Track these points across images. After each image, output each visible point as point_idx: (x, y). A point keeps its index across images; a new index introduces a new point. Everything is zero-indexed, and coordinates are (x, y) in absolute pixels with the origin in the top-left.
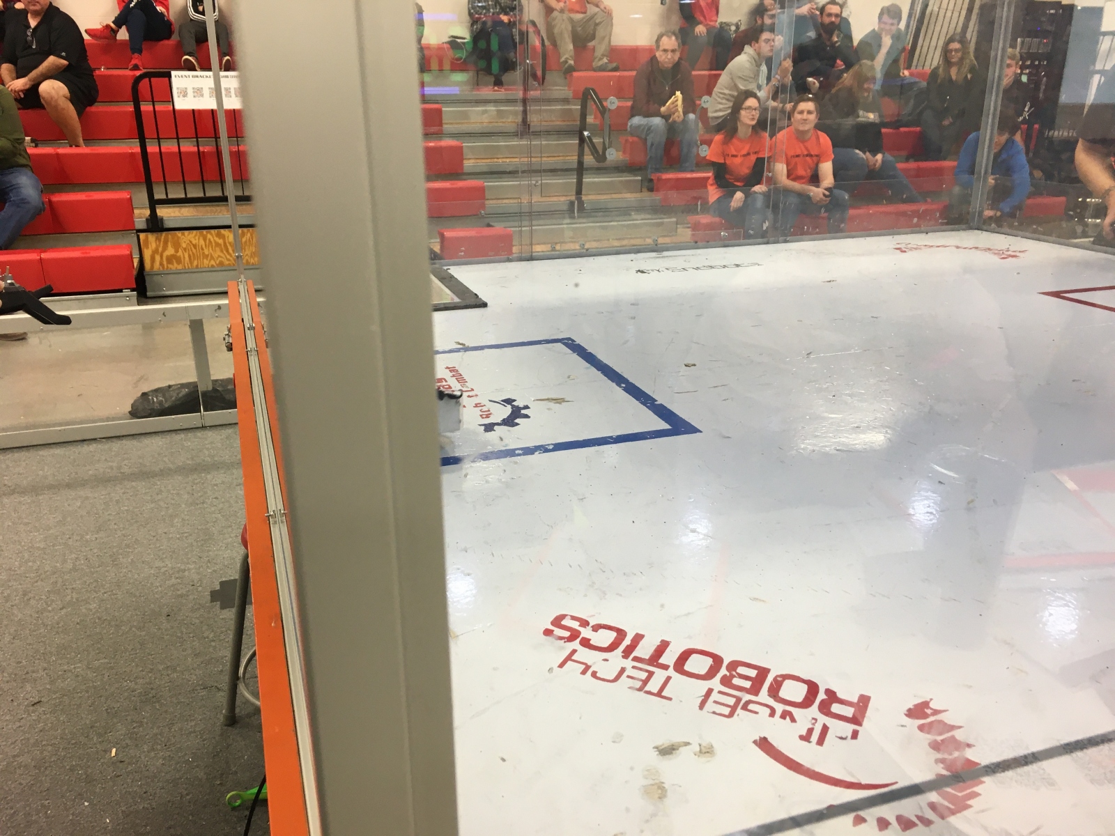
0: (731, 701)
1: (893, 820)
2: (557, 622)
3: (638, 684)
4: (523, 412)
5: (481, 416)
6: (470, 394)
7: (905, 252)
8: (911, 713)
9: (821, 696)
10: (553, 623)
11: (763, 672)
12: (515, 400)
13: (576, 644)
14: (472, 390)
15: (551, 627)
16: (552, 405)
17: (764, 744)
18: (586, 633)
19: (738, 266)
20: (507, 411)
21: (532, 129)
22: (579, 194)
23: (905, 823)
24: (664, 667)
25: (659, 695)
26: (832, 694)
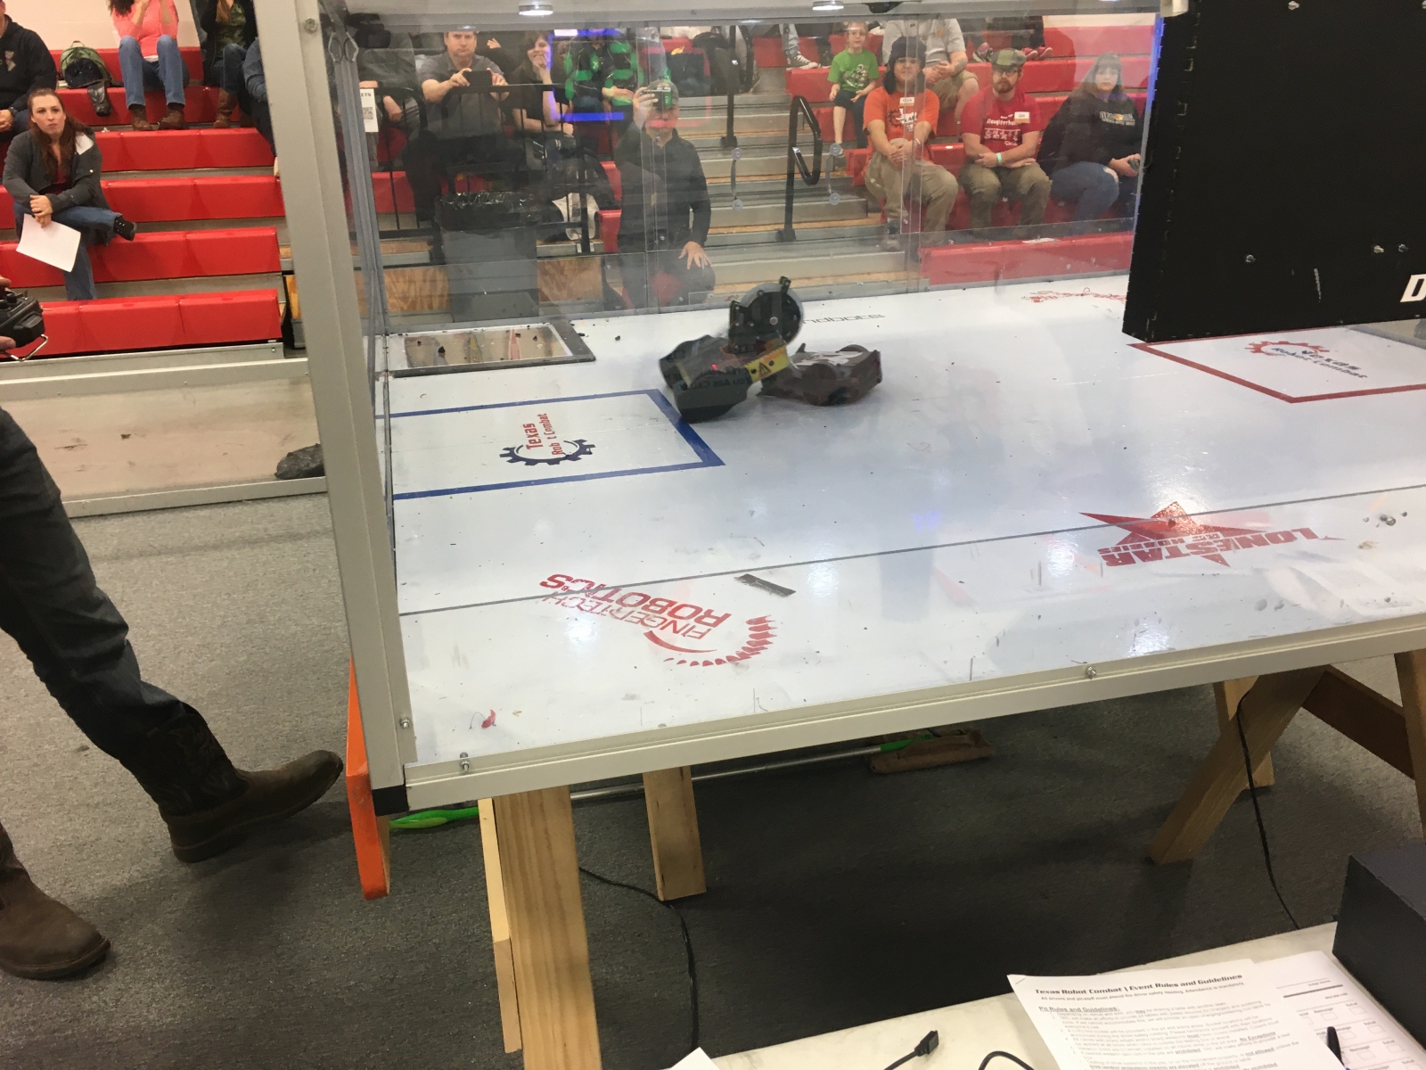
0: (642, 616)
1: (701, 662)
2: (552, 579)
3: (588, 609)
4: (588, 450)
5: (553, 453)
6: (550, 436)
7: (1038, 301)
8: (749, 622)
9: (702, 614)
10: (551, 579)
11: (671, 603)
12: (585, 441)
13: (559, 590)
14: (554, 433)
15: (546, 580)
17: (651, 636)
18: (567, 583)
19: (858, 318)
20: (573, 449)
21: (739, 143)
22: (789, 222)
23: (706, 663)
24: (611, 601)
25: (598, 613)
26: (708, 613)
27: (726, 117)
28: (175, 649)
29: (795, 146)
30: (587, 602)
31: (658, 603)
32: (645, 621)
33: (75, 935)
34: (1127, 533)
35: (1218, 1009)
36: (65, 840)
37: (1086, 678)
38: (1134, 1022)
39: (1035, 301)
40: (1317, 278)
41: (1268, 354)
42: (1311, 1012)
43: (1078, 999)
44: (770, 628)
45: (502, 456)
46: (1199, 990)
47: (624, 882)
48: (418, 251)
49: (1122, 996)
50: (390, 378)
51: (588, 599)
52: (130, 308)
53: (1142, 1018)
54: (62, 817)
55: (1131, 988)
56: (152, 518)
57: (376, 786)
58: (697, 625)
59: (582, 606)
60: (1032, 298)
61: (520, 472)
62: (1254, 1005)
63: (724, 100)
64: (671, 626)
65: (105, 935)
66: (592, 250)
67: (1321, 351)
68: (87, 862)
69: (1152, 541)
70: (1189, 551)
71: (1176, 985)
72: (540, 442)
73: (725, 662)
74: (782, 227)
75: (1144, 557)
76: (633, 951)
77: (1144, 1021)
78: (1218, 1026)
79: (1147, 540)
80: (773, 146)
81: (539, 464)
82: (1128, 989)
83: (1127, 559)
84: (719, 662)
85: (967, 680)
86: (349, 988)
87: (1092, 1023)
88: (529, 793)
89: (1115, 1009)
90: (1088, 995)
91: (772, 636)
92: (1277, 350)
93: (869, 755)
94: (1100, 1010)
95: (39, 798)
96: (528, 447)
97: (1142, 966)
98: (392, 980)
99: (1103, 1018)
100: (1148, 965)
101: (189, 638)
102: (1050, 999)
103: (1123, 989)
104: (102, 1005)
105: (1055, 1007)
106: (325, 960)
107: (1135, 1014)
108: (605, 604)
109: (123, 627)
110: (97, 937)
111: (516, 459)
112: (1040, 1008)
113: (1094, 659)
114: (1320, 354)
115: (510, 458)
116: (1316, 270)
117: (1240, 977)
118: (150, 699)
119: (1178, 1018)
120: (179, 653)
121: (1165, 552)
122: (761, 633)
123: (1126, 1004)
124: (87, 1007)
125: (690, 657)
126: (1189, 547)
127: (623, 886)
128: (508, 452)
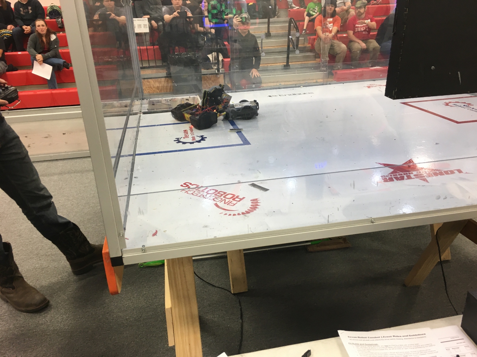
1: (232, 215)
2: (185, 184)
3: (196, 194)
4: (204, 139)
5: (192, 140)
6: (192, 134)
7: (369, 88)
8: (251, 200)
9: (235, 197)
11: (225, 193)
12: (204, 136)
13: (187, 188)
15: (183, 184)
17: (216, 205)
18: (190, 186)
19: (304, 94)
20: (200, 139)
21: (272, 35)
22: (288, 62)
23: (234, 215)
24: (204, 192)
25: (199, 196)
26: (237, 197)
27: (267, 26)
28: (77, 204)
29: (290, 36)
30: (196, 192)
31: (220, 193)
32: (215, 199)
33: (38, 298)
34: (392, 170)
35: (415, 346)
36: (38, 267)
37: (371, 223)
38: (384, 350)
39: (368, 88)
40: (459, 75)
41: (451, 106)
42: (451, 349)
43: (363, 340)
44: (258, 203)
45: (175, 141)
46: (409, 338)
47: (220, 287)
48: (163, 73)
49: (380, 340)
50: (142, 114)
51: (196, 191)
52: (68, 91)
53: (387, 348)
54: (37, 259)
55: (384, 337)
56: (73, 161)
57: (111, 256)
58: (233, 201)
59: (194, 194)
60: (367, 87)
61: (180, 146)
62: (429, 345)
63: (266, 20)
64: (224, 201)
65: (48, 298)
66: (221, 72)
67: (470, 105)
68: (44, 274)
69: (401, 173)
70: (414, 177)
71: (401, 336)
72: (188, 136)
73: (241, 215)
74: (285, 64)
75: (397, 179)
76: (222, 310)
77: (387, 349)
78: (415, 353)
79: (399, 173)
80: (282, 36)
81: (187, 144)
82: (383, 337)
83: (391, 180)
84: (239, 214)
85: (327, 223)
86: (127, 319)
87: (368, 350)
88: (178, 258)
89: (377, 344)
90: (367, 339)
91: (259, 205)
92: (454, 105)
93: (307, 245)
94: (371, 345)
95: (30, 252)
96: (184, 138)
97: (389, 329)
98: (141, 317)
99: (372, 348)
100: (392, 328)
101: (82, 201)
102: (353, 340)
103: (381, 337)
104: (46, 322)
105: (354, 343)
106: (119, 309)
107: (384, 347)
108: (202, 193)
109: (51, 197)
110: (45, 299)
111: (179, 142)
112: (349, 343)
113: (374, 216)
114: (470, 106)
115: (177, 142)
116: (459, 72)
117: (425, 334)
118: (61, 221)
119: (400, 349)
120: (79, 205)
121: (405, 177)
122: (255, 205)
123: (381, 343)
124: (40, 322)
125: (228, 213)
126: (415, 175)
127: (220, 288)
128: (177, 139)
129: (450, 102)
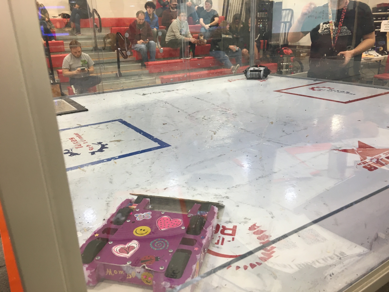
1: (248, 265)
4: (105, 146)
5: (89, 149)
6: (85, 142)
7: (231, 82)
8: (250, 229)
9: (221, 228)
12: (102, 143)
14: (85, 141)
16: (116, 142)
19: (177, 90)
20: (100, 146)
22: (119, 71)
44: (264, 231)
45: (65, 153)
58: (224, 236)
67: (332, 89)
72: (81, 145)
92: (319, 89)
96: (76, 148)
111: (73, 154)
115: (70, 154)
128: (67, 151)
129: (315, 88)
